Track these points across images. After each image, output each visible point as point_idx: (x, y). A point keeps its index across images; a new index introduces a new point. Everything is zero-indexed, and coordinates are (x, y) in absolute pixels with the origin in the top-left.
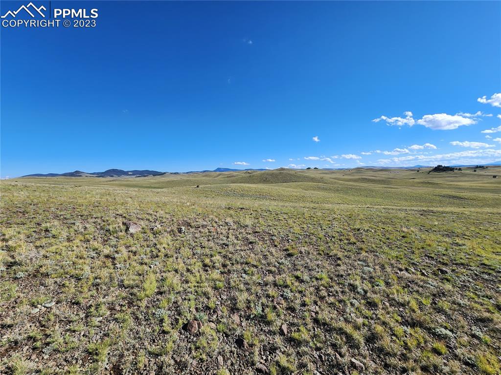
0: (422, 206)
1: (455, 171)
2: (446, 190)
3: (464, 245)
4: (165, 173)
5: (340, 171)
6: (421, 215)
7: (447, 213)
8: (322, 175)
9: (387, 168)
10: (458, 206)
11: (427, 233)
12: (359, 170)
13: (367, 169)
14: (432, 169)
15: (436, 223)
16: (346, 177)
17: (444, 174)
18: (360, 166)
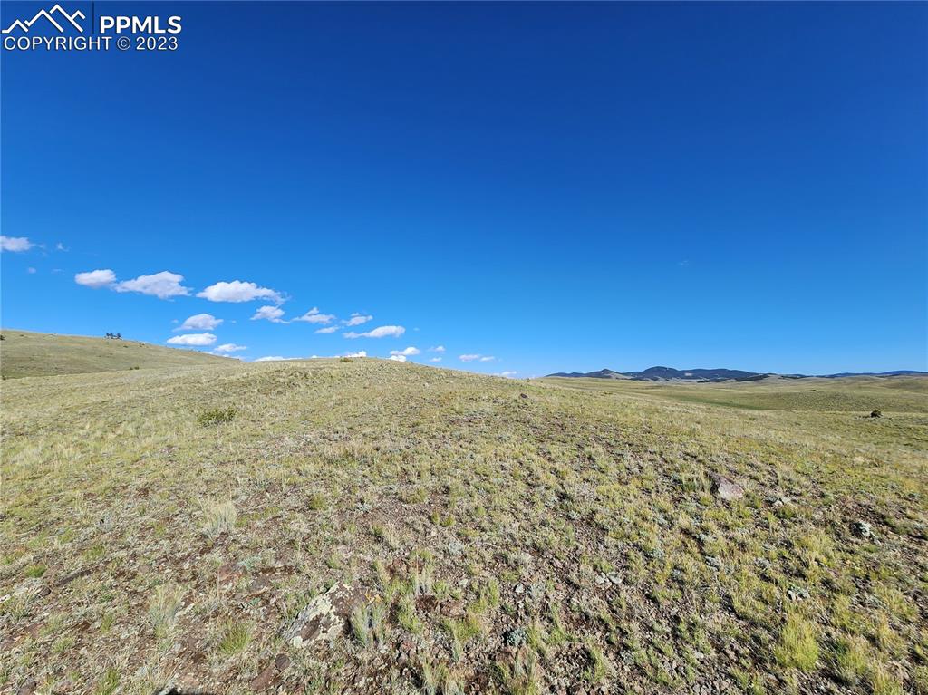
4: (765, 376)
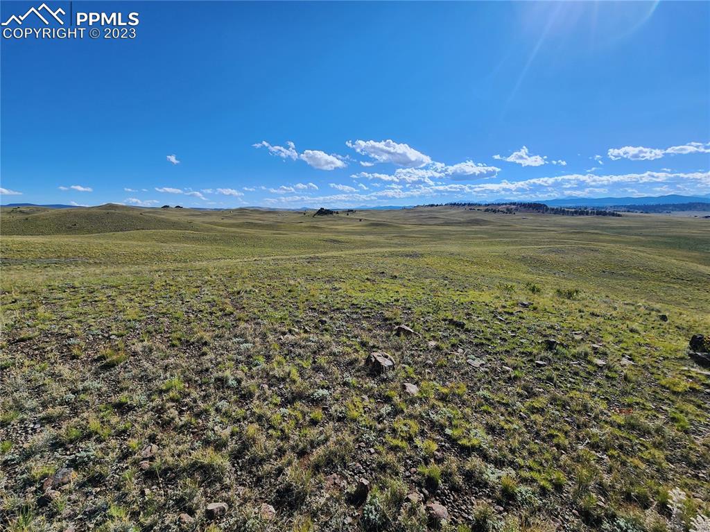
0: (309, 253)
1: (334, 214)
2: (328, 234)
3: (340, 288)
5: (218, 212)
6: (309, 262)
7: (329, 257)
8: (189, 218)
9: (274, 209)
10: (338, 249)
11: (312, 282)
12: (242, 211)
13: (252, 211)
14: (316, 212)
15: (320, 270)
16: (226, 221)
17: (325, 217)
18: (243, 206)
